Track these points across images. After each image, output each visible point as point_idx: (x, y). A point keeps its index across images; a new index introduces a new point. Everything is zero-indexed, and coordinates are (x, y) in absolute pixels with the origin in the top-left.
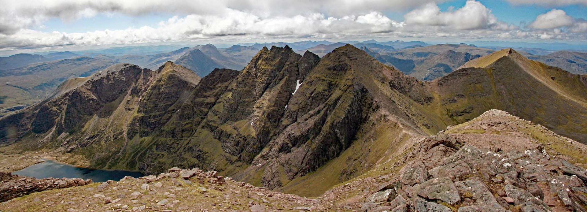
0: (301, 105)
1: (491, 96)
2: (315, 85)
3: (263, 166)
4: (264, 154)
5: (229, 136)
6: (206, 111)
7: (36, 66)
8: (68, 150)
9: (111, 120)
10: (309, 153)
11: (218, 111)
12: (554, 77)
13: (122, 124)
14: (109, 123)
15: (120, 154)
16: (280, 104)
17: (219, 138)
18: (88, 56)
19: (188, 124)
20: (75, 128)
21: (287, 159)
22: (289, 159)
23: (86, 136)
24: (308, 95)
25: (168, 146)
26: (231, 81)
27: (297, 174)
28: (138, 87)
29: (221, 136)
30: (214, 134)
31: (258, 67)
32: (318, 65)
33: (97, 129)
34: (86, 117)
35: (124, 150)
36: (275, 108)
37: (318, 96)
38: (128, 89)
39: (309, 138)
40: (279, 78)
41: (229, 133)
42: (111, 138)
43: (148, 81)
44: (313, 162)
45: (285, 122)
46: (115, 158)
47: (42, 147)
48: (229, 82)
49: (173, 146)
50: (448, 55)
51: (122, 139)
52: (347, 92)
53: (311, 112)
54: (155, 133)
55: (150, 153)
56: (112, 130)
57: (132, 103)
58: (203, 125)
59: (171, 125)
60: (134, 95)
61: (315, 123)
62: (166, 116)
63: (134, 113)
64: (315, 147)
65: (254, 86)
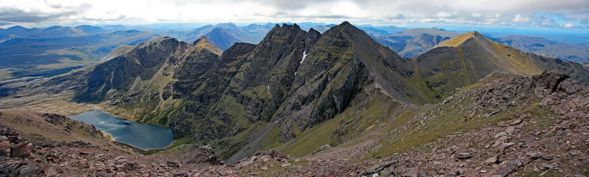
0: (308, 72)
1: (462, 70)
2: (318, 55)
3: (280, 123)
4: (279, 113)
5: (249, 99)
6: (228, 79)
7: (95, 35)
8: (114, 103)
9: (150, 83)
10: (316, 109)
11: (239, 79)
12: (509, 54)
13: (159, 87)
14: (148, 84)
15: (155, 111)
16: (291, 71)
17: (242, 102)
18: (136, 29)
19: (213, 91)
20: (120, 86)
21: (298, 115)
22: (300, 115)
23: (129, 93)
24: (313, 63)
25: (196, 108)
26: (249, 53)
27: (307, 126)
28: (175, 57)
29: (243, 100)
30: (237, 99)
31: (272, 41)
32: (319, 40)
33: (138, 89)
34: (130, 78)
35: (158, 108)
36: (287, 74)
37: (320, 64)
38: (167, 57)
39: (315, 98)
40: (289, 50)
41: (249, 97)
42: (149, 97)
43: (184, 53)
44: (318, 116)
45: (295, 86)
46: (151, 114)
47: (94, 99)
48: (248, 54)
49: (200, 109)
50: (422, 37)
51: (158, 99)
52: (346, 65)
53: (316, 77)
54: (186, 96)
55: (180, 113)
56: (150, 91)
57: (169, 70)
58: (227, 91)
59: (201, 91)
60: (171, 63)
61: (319, 85)
62: (197, 83)
63: (171, 79)
64: (319, 104)
65: (269, 57)
